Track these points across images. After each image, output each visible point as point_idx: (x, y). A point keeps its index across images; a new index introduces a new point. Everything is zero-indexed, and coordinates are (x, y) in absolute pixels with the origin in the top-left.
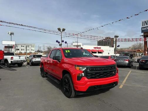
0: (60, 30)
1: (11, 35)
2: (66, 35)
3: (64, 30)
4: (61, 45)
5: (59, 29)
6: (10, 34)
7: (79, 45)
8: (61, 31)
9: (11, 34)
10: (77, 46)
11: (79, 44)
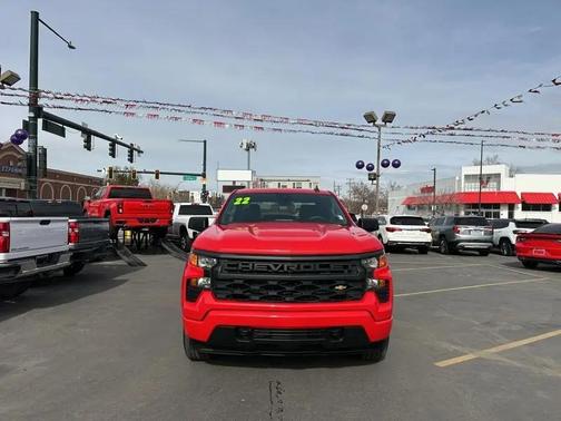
0: (374, 121)
1: (248, 150)
2: (396, 137)
3: (388, 118)
4: (374, 177)
5: (370, 118)
6: (245, 146)
7: (489, 177)
8: (379, 122)
9: (250, 147)
10: (483, 179)
11: (487, 170)
